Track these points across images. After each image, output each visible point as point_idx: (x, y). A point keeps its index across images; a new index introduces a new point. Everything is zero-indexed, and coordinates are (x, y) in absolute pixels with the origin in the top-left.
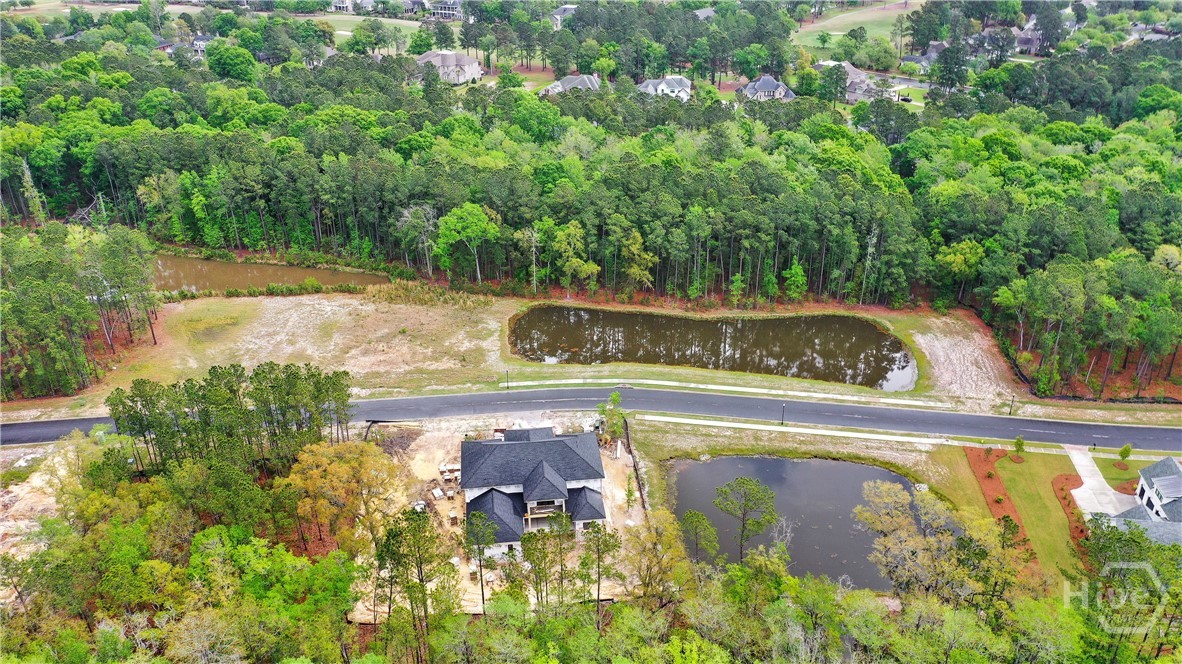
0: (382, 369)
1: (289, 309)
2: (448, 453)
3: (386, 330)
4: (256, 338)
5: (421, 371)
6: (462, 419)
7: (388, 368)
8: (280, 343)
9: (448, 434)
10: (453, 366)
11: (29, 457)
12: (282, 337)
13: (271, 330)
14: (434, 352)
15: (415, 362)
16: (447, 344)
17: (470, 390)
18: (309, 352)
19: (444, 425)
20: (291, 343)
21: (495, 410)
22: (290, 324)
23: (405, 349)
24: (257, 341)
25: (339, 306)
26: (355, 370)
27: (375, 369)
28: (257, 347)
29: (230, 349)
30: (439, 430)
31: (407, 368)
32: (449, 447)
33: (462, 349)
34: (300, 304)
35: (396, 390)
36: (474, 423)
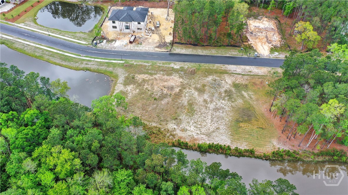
0: (166, 77)
1: (213, 132)
2: (148, 41)
3: (163, 102)
4: (223, 108)
5: (151, 74)
6: (141, 50)
7: (163, 77)
8: (211, 101)
9: (146, 46)
10: (138, 76)
11: (275, 54)
12: (212, 106)
13: (218, 113)
14: (144, 85)
15: (152, 79)
16: (137, 90)
17: (135, 62)
18: (197, 93)
19: (147, 49)
20: (205, 101)
21: (129, 52)
22: (210, 117)
23: (156, 88)
24: (222, 105)
25: (187, 130)
26: (176, 78)
27: (168, 77)
28: (221, 101)
29: (233, 102)
30: (149, 48)
31: (156, 76)
32: (147, 42)
33: (132, 86)
34: (208, 135)
35: (161, 65)
36: (138, 48)
